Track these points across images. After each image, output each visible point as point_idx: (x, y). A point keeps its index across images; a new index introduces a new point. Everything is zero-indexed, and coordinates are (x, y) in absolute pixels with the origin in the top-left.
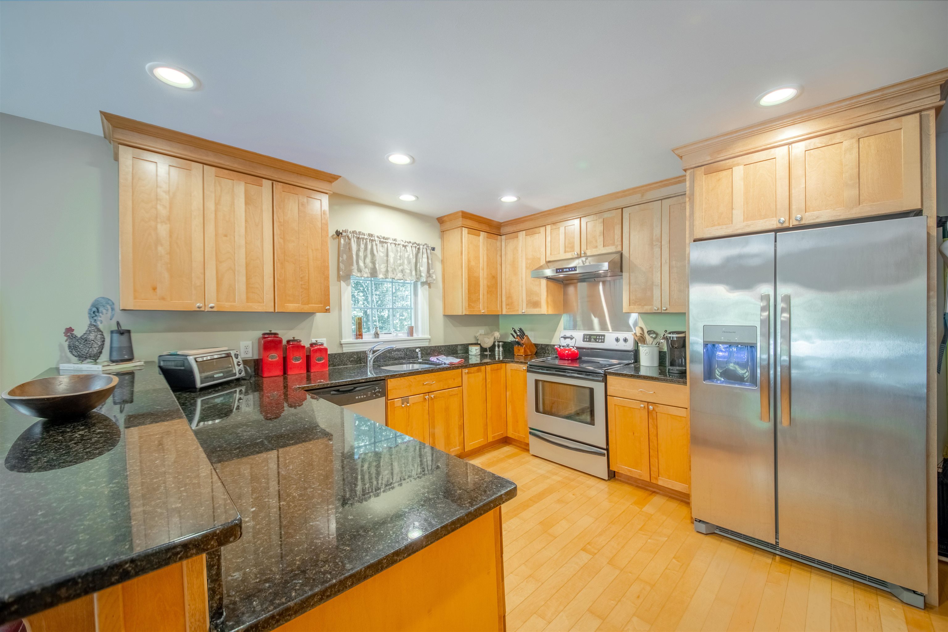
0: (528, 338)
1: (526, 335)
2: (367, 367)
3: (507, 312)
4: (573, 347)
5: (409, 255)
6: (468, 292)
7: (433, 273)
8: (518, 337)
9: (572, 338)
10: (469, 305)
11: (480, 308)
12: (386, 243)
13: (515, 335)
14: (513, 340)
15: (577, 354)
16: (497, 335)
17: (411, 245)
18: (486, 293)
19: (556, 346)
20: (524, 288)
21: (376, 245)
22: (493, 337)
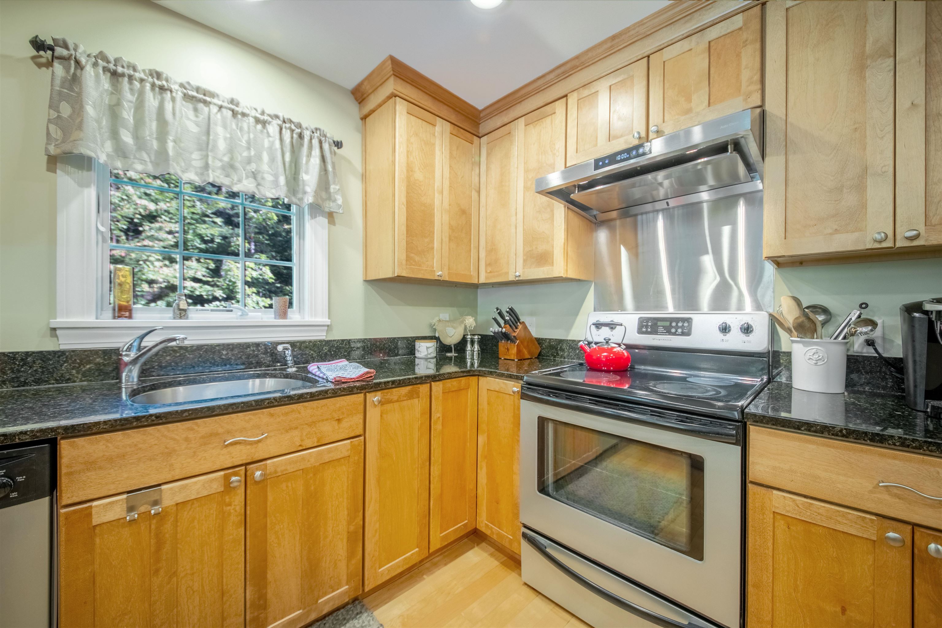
0: (525, 328)
1: (521, 321)
2: (120, 388)
3: (487, 278)
4: (619, 345)
5: (272, 143)
6: (407, 231)
7: (336, 193)
8: (508, 326)
9: (612, 326)
10: (408, 258)
11: (433, 268)
12: (205, 102)
13: (502, 322)
14: (496, 331)
15: (628, 359)
16: (470, 321)
17: (280, 122)
18: (446, 239)
19: (581, 343)
20: (520, 229)
21: (173, 99)
22: (463, 326)
